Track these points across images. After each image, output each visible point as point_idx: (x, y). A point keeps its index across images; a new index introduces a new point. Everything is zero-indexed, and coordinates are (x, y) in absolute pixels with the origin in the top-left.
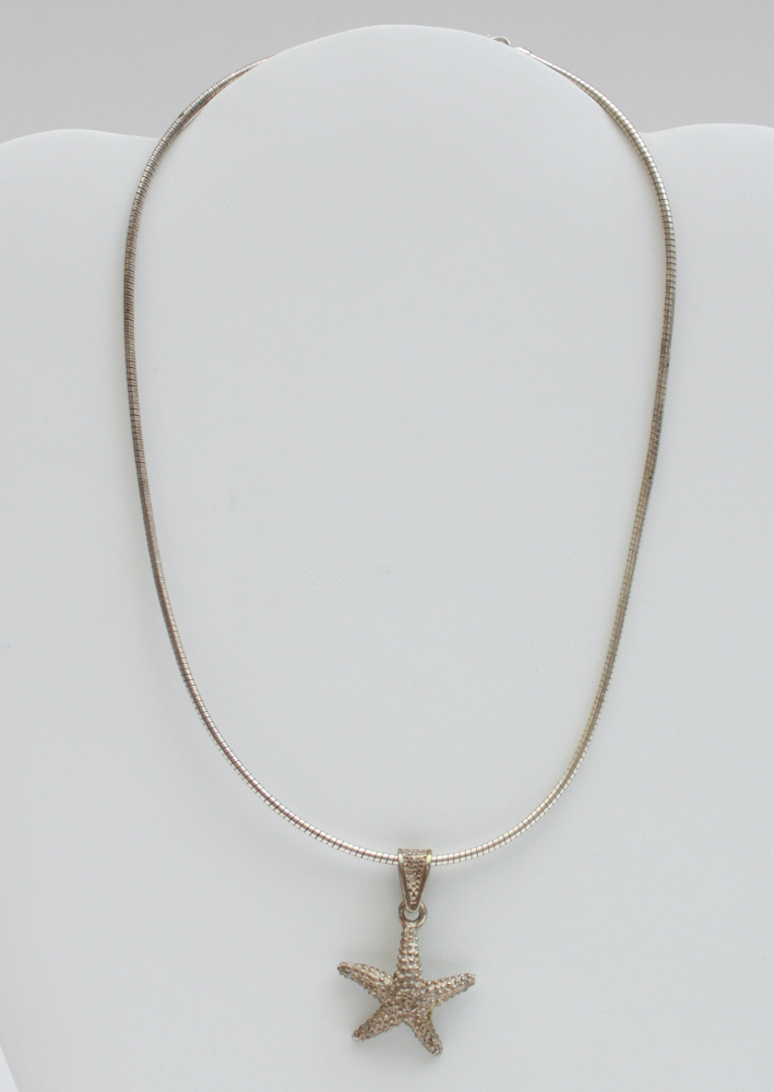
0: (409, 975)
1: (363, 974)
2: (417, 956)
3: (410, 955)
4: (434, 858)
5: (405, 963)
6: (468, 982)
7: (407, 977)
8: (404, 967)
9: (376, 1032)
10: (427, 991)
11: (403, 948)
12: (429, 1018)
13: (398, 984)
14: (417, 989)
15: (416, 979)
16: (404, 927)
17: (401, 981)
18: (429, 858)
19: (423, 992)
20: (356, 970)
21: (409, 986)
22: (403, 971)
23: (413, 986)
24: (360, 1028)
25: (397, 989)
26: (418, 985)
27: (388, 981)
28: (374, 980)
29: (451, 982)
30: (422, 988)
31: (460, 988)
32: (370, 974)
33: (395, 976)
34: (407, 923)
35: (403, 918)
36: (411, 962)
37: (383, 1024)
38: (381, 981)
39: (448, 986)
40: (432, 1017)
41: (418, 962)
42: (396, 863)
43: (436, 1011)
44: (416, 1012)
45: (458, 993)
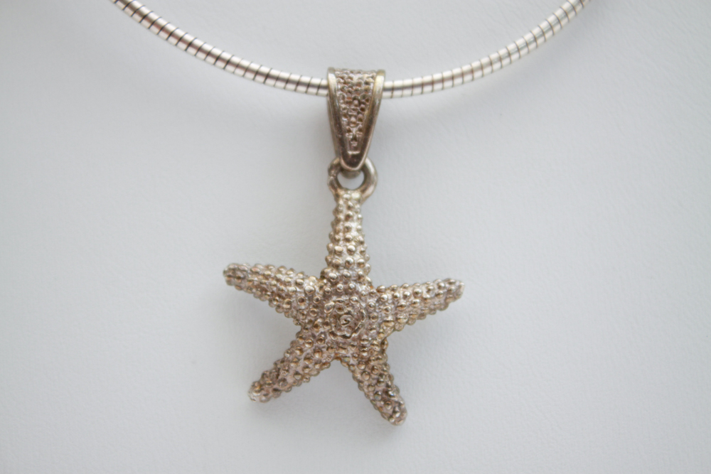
0: (345, 272)
1: (267, 277)
2: (362, 243)
3: (348, 240)
4: (389, 84)
5: (340, 254)
6: (450, 293)
7: (343, 276)
8: (340, 261)
9: (290, 380)
10: (380, 300)
11: (336, 232)
12: (383, 351)
13: (327, 289)
14: (360, 295)
15: (359, 279)
16: (337, 197)
17: (334, 283)
18: (380, 82)
19: (372, 301)
20: (257, 273)
21: (349, 292)
22: (337, 267)
23: (354, 291)
24: (264, 375)
25: (326, 296)
26: (363, 289)
27: (310, 285)
28: (287, 284)
29: (422, 290)
30: (371, 294)
31: (437, 301)
32: (279, 276)
33: (323, 275)
34: (341, 192)
35: (335, 185)
36: (350, 252)
37: (302, 363)
38: (297, 284)
39: (416, 294)
40: (389, 351)
41: (362, 252)
42: (325, 92)
43: (393, 340)
44: (360, 338)
45: (432, 311)
